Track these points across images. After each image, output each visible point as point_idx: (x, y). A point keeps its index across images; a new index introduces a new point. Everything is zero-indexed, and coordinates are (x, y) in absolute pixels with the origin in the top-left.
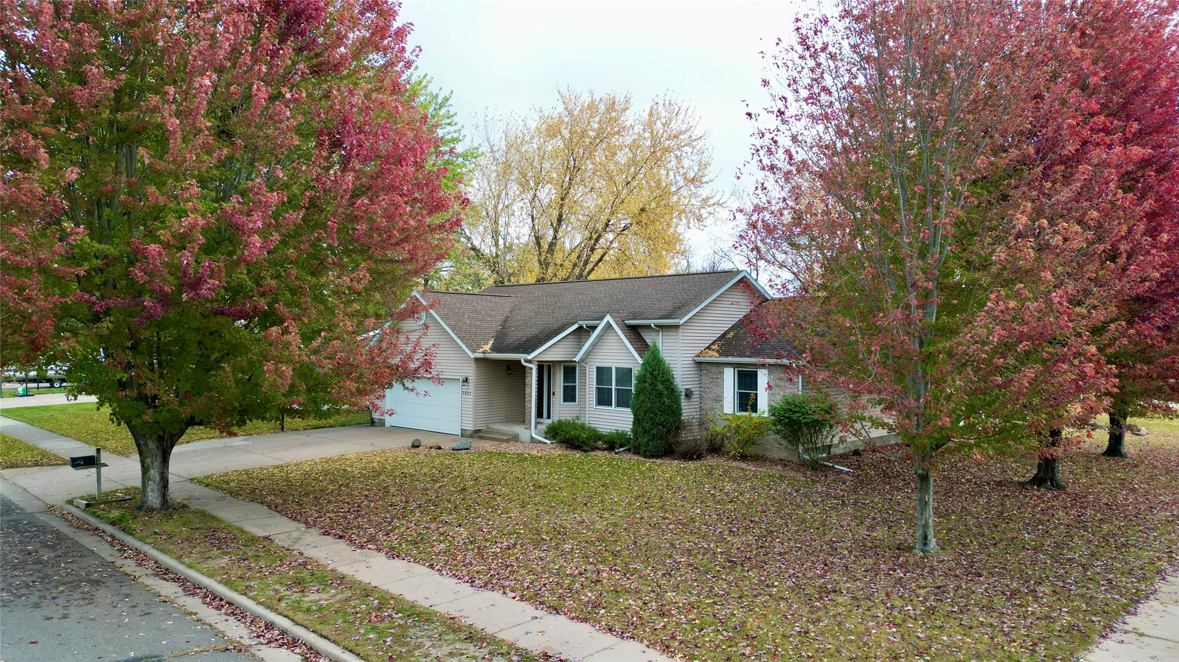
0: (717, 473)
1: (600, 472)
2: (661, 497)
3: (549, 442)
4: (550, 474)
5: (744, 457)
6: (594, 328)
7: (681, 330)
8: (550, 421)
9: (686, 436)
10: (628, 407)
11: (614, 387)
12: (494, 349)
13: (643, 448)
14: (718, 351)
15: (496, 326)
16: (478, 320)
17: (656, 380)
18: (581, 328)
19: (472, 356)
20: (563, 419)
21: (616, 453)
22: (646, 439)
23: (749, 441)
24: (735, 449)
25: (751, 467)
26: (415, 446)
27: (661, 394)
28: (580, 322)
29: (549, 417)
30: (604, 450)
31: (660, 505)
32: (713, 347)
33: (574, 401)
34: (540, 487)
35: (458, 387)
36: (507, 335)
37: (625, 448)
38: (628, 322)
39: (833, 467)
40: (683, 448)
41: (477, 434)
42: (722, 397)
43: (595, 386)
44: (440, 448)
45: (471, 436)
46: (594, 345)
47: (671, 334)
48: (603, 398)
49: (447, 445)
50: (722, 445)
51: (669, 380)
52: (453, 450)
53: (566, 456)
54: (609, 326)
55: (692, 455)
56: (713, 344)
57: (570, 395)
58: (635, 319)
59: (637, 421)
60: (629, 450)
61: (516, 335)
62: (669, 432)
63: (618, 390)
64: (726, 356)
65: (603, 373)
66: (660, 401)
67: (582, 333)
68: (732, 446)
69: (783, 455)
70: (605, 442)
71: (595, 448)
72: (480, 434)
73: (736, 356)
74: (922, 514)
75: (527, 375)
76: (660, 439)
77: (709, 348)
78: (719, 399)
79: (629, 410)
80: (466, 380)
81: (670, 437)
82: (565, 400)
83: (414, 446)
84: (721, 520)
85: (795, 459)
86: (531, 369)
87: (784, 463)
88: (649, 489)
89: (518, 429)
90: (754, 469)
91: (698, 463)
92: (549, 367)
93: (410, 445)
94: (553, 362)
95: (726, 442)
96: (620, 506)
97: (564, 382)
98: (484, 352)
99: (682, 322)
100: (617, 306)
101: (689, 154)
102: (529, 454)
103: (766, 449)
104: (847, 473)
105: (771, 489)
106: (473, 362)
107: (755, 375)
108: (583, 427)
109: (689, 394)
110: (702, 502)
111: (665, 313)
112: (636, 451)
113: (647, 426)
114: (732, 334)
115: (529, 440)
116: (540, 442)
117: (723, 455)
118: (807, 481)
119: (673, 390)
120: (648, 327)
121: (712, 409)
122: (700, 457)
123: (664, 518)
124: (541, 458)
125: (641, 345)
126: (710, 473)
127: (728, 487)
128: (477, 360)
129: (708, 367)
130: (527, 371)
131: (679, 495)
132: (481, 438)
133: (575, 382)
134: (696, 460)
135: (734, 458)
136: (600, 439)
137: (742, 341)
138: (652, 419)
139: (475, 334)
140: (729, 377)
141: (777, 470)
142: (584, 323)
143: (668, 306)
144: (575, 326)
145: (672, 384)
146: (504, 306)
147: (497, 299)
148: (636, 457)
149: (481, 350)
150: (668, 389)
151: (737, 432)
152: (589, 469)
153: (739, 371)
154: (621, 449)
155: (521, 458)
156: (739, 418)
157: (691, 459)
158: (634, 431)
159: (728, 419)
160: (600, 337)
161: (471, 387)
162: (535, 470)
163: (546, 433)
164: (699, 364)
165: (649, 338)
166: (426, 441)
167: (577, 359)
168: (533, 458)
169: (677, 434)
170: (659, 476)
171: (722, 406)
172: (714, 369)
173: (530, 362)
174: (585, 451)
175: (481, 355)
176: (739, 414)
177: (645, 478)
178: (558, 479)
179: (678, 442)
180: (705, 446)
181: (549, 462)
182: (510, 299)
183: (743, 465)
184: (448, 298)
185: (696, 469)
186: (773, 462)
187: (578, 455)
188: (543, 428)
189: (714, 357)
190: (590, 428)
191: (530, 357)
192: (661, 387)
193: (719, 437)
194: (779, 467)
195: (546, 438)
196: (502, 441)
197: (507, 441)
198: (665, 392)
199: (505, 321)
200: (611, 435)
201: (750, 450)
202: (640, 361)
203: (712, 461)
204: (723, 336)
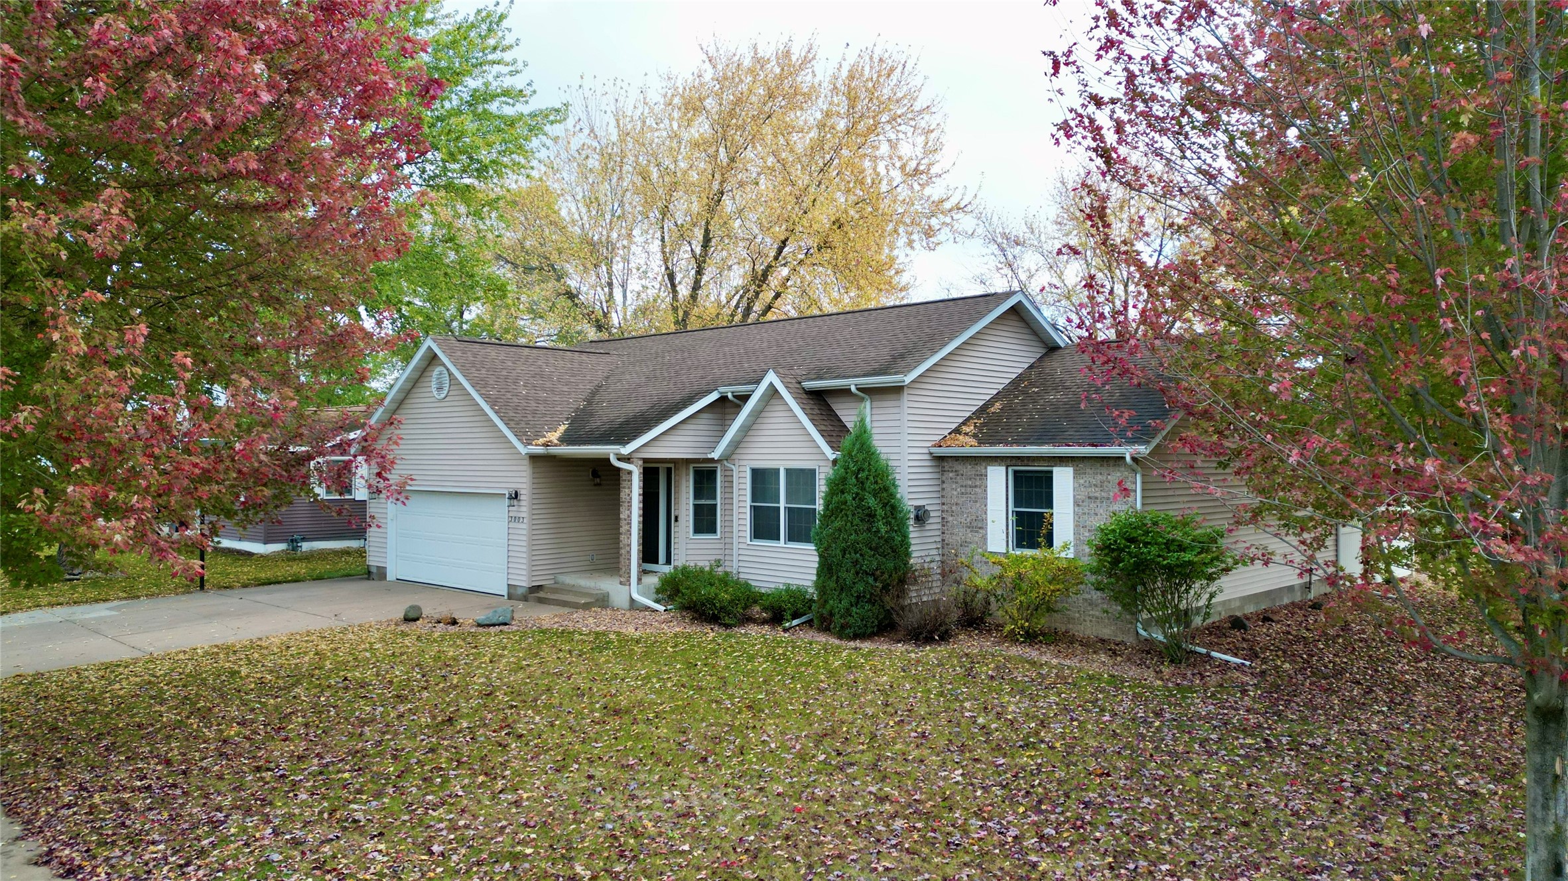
0: (985, 670)
1: (747, 674)
2: (873, 737)
3: (661, 608)
4: (647, 678)
5: (1031, 637)
6: (745, 398)
7: (906, 396)
8: (667, 569)
9: (918, 596)
10: (807, 540)
11: (782, 504)
12: (566, 439)
13: (838, 620)
14: (975, 436)
15: (575, 401)
16: (545, 390)
17: (863, 489)
18: (723, 399)
19: (523, 450)
20: (692, 564)
21: (785, 630)
22: (845, 603)
23: (1045, 606)
24: (1014, 620)
25: (1048, 657)
26: (411, 618)
27: (872, 515)
28: (722, 389)
29: (668, 562)
30: (764, 622)
31: (868, 758)
32: (965, 429)
33: (714, 531)
34: (617, 712)
35: (501, 509)
36: (592, 415)
37: (803, 619)
38: (809, 385)
39: (1208, 655)
40: (912, 619)
41: (535, 594)
42: (984, 521)
43: (748, 503)
44: (454, 622)
45: (525, 598)
46: (746, 429)
47: (888, 404)
48: (764, 527)
49: (468, 615)
50: (986, 611)
51: (886, 489)
52: (479, 625)
53: (689, 637)
54: (773, 392)
55: (931, 632)
56: (964, 423)
57: (705, 521)
58: (821, 379)
59: (826, 568)
60: (810, 623)
61: (608, 413)
62: (886, 588)
63: (790, 511)
64: (992, 444)
65: (762, 480)
66: (869, 530)
67: (726, 407)
68: (1004, 613)
69: (1106, 632)
70: (765, 609)
71: (747, 620)
72: (541, 594)
73: (1012, 444)
74: (1545, 807)
75: (623, 484)
76: (869, 601)
77: (957, 431)
78: (978, 525)
79: (811, 547)
80: (515, 496)
81: (887, 599)
82: (697, 530)
83: (408, 619)
84: (1013, 801)
85: (1130, 640)
86: (630, 473)
87: (1112, 648)
88: (844, 714)
89: (608, 585)
90: (1055, 661)
91: (943, 650)
92: (669, 471)
93: (402, 616)
94: (675, 461)
95: (994, 606)
96: (781, 762)
97: (696, 497)
98: (546, 445)
99: (908, 379)
100: (789, 360)
101: (909, 134)
102: (618, 634)
103: (1070, 620)
104: (1238, 668)
105: (1103, 710)
106: (526, 462)
107: (1048, 479)
108: (725, 580)
109: (921, 517)
110: (962, 749)
111: (876, 365)
112: (824, 624)
113: (849, 577)
114: (998, 405)
115: (626, 605)
116: (647, 608)
117: (989, 631)
118: (1166, 687)
119: (893, 507)
120: (845, 392)
121: (964, 544)
122: (945, 637)
123: (882, 799)
124: (638, 642)
125: (833, 428)
126: (969, 672)
127: (1014, 706)
128: (534, 458)
129: (959, 467)
130: (624, 476)
131: (911, 730)
132: (541, 601)
133: (715, 498)
134: (938, 643)
135: (1012, 638)
136: (755, 602)
137: (1020, 416)
138: (856, 563)
139: (534, 412)
140: (998, 482)
141: (1100, 664)
142: (729, 391)
143: (884, 354)
144: (714, 396)
145: (892, 496)
146: (595, 369)
147: (584, 357)
148: (822, 638)
149: (541, 441)
150: (885, 505)
151: (1016, 587)
152: (727, 668)
153: (1015, 472)
154: (795, 622)
155: (600, 642)
156: (1021, 560)
157: (929, 640)
158: (821, 586)
159: (1000, 563)
160: (757, 414)
161: (524, 508)
162: (618, 669)
163: (658, 591)
164: (940, 459)
165: (848, 414)
166: (431, 607)
167: (715, 455)
168: (624, 640)
169: (902, 593)
170: (867, 681)
171: (984, 538)
172: (967, 469)
173: (627, 459)
174: (727, 626)
175: (540, 450)
176: (1018, 552)
177: (838, 685)
178: (659, 692)
179: (903, 608)
180: (955, 615)
181: (652, 648)
182: (608, 359)
183: (1032, 653)
184: (492, 352)
185: (940, 664)
186: (1086, 644)
187: (711, 634)
188: (653, 581)
189: (968, 446)
190: (737, 582)
191: (626, 450)
192: (871, 502)
193: (980, 596)
194: (1103, 657)
195: (657, 601)
196: (576, 606)
197: (586, 607)
198: (880, 512)
199: (594, 393)
200: (777, 595)
201: (1043, 622)
202: (831, 455)
203: (970, 644)
204: (983, 409)
